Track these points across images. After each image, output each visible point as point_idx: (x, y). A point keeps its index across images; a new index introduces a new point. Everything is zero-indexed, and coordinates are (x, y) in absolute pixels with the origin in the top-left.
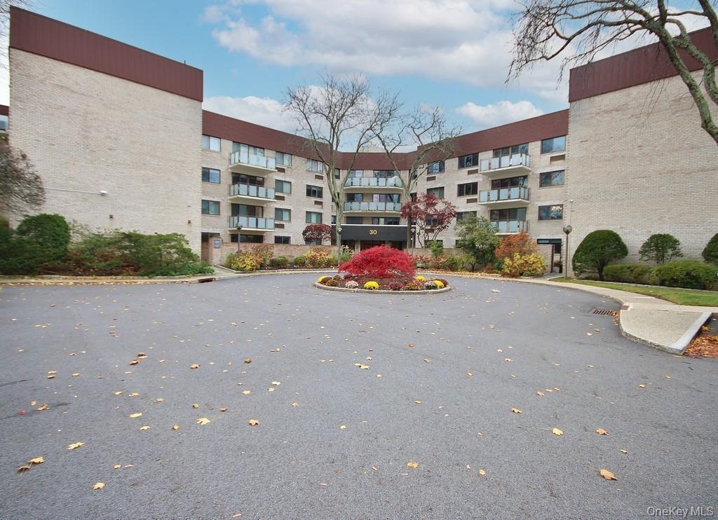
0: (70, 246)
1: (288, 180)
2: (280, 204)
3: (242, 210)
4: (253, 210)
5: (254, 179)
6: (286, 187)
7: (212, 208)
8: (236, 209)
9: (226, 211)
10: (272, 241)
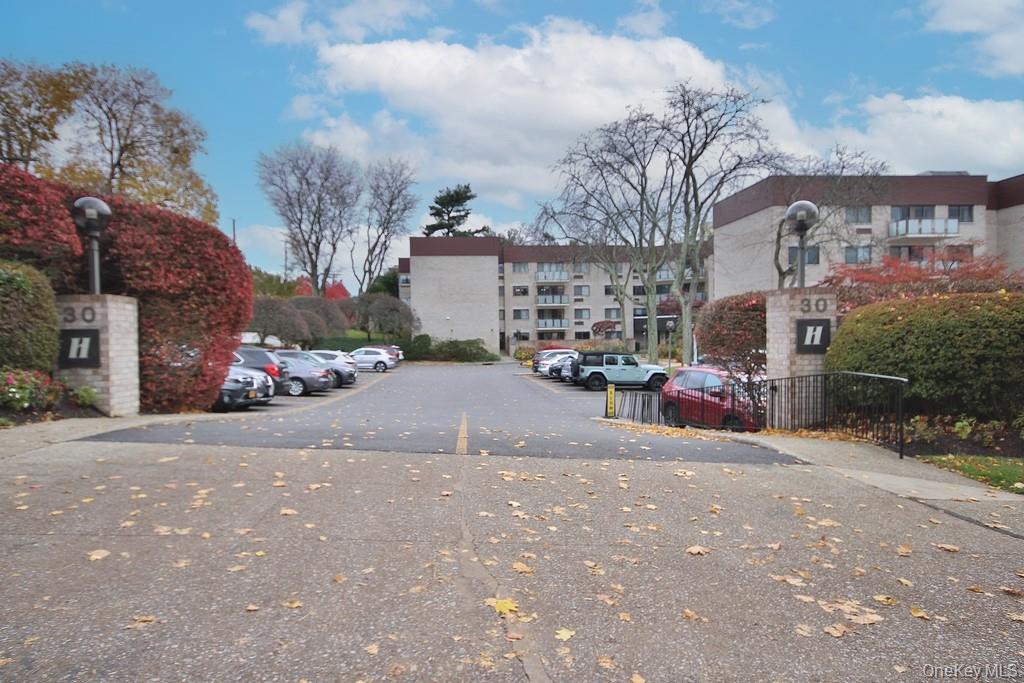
0: (431, 348)
1: (586, 284)
2: (579, 306)
3: (546, 314)
4: (556, 314)
5: (555, 290)
6: (585, 291)
7: (524, 314)
8: (541, 313)
9: (533, 316)
10: (573, 337)
